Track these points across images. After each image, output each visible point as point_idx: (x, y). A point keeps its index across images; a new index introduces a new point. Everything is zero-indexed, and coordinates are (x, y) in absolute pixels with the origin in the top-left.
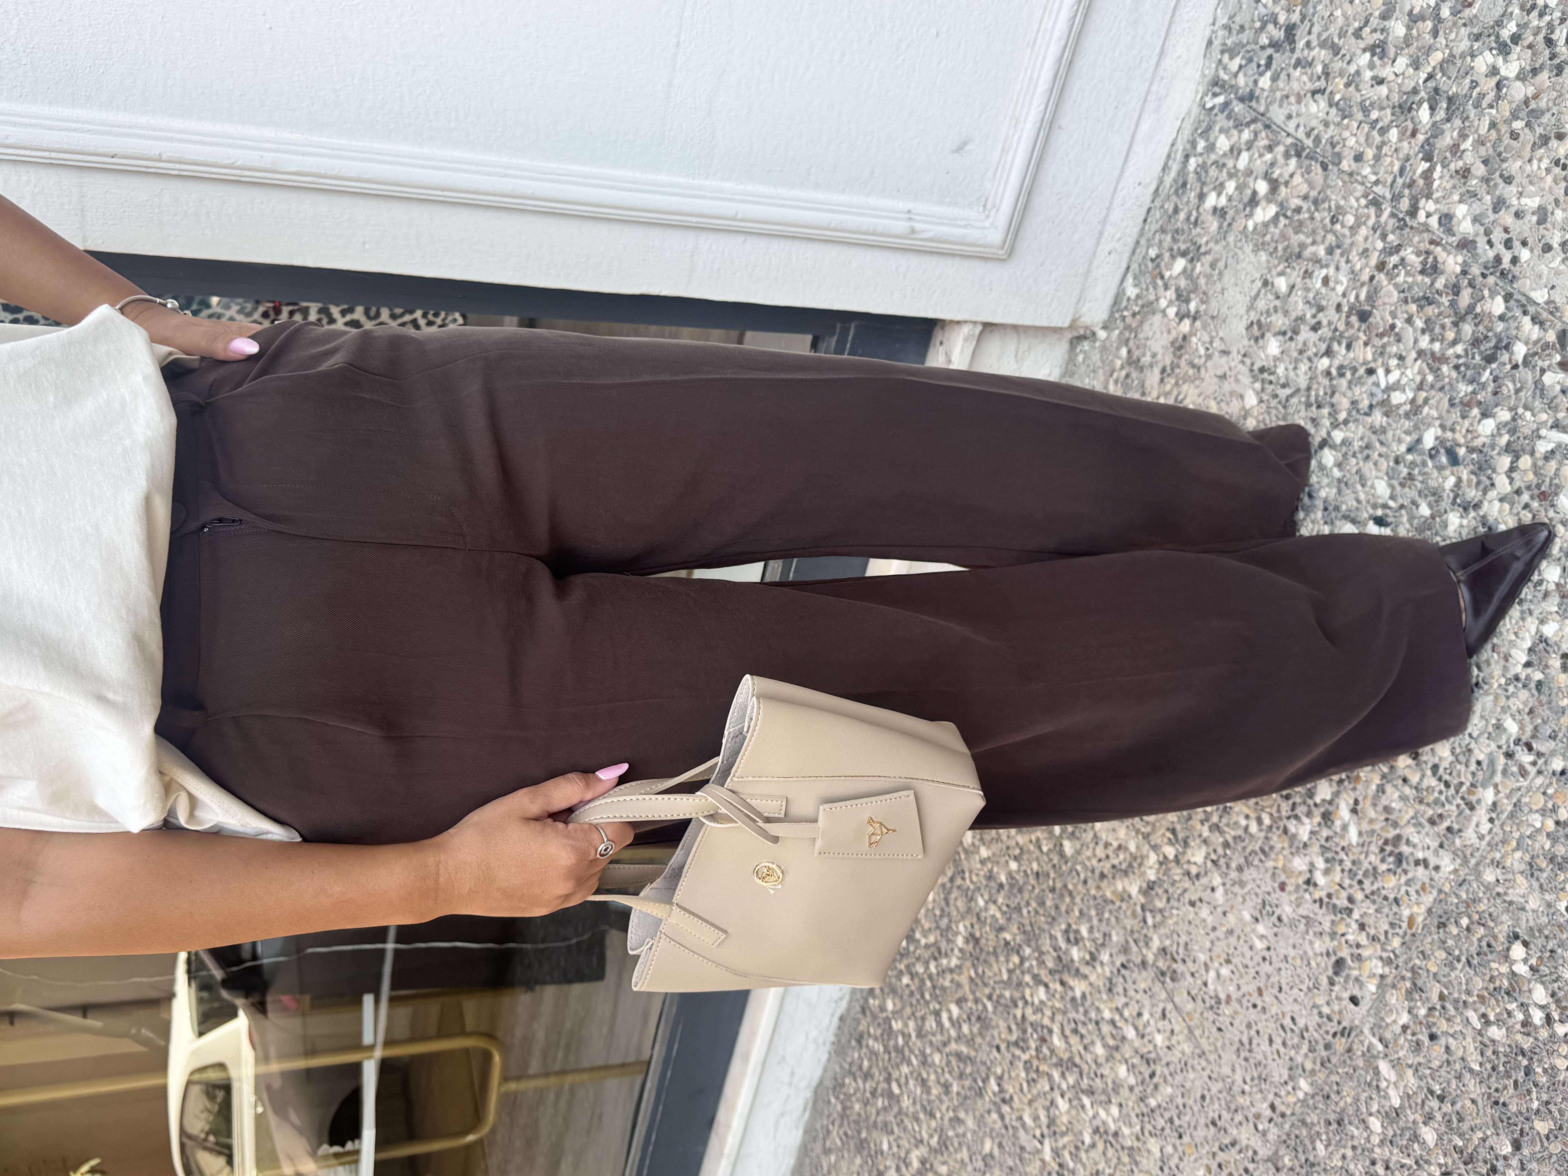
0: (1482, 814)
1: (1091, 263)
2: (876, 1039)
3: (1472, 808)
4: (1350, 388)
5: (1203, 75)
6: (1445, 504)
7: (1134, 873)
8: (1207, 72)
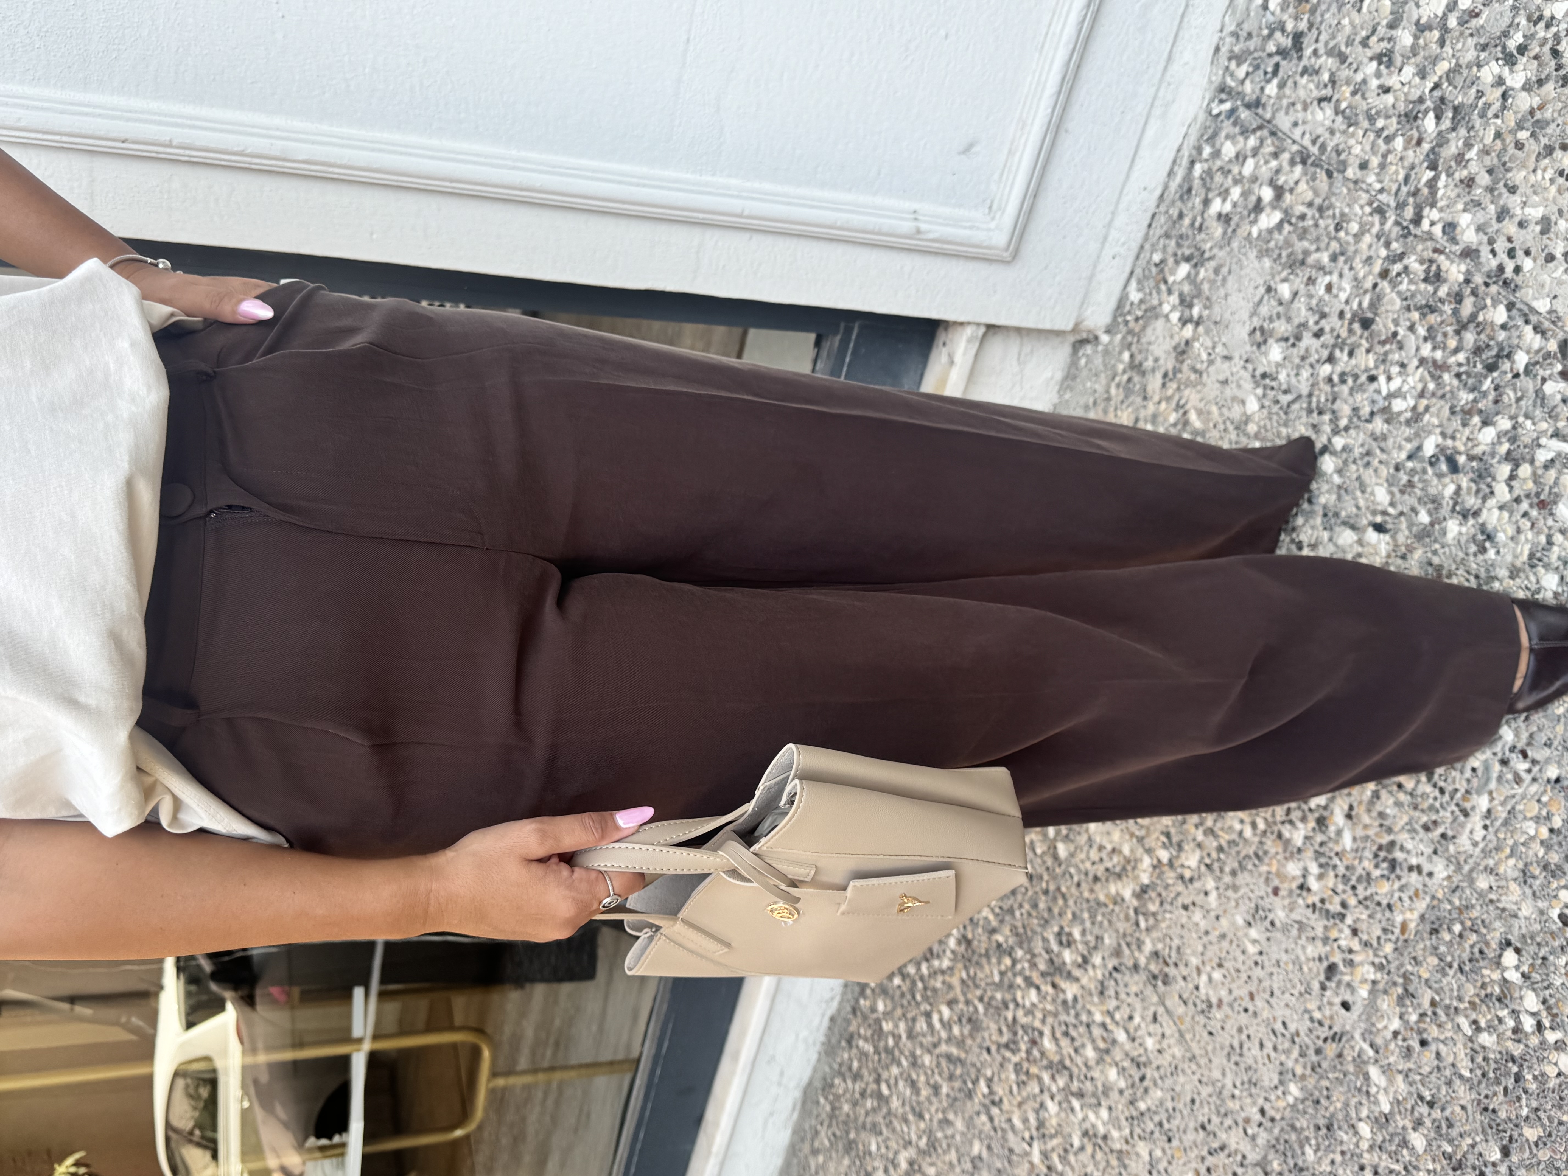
0: (1476, 821)
1: (1095, 267)
2: (866, 1040)
3: (1466, 814)
4: (1351, 394)
5: (1211, 82)
6: (1445, 511)
7: (1127, 876)
8: (1214, 78)
